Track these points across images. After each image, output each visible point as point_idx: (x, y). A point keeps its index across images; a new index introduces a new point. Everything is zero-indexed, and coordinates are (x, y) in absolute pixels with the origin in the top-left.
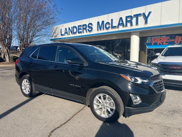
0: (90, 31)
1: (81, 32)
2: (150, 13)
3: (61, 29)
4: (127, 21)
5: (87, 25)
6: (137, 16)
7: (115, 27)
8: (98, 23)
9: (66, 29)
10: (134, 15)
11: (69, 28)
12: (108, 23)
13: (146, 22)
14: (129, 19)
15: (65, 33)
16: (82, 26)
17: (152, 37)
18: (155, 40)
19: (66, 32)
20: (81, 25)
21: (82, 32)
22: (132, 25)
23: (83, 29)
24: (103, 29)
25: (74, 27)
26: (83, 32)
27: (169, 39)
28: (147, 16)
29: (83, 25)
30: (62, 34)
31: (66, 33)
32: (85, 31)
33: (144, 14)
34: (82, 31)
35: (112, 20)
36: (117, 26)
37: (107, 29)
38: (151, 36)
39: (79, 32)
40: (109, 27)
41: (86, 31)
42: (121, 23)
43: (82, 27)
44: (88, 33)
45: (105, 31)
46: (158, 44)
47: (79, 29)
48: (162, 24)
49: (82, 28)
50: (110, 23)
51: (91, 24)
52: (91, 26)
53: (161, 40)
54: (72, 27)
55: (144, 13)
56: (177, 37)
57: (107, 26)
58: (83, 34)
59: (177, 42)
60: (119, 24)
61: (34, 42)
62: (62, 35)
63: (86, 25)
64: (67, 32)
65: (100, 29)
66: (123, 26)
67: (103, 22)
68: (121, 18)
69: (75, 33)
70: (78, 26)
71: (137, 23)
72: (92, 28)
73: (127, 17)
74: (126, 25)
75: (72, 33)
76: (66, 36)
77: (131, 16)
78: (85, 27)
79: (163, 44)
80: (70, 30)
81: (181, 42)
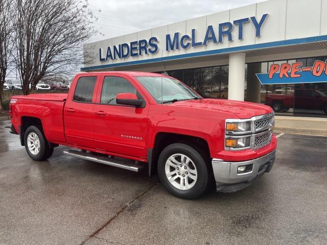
0: (153, 52)
3: (100, 49)
8: (168, 37)
10: (235, 22)
12: (186, 37)
13: (258, 34)
14: (226, 29)
16: (138, 42)
17: (270, 63)
18: (275, 68)
19: (109, 54)
20: (136, 42)
23: (141, 48)
24: (177, 48)
26: (140, 54)
27: (301, 67)
29: (141, 42)
31: (109, 56)
32: (143, 52)
33: (253, 19)
35: (193, 31)
36: (203, 41)
38: (268, 62)
39: (133, 55)
40: (188, 44)
41: (146, 53)
42: (210, 36)
43: (137, 44)
44: (150, 57)
45: (182, 52)
48: (288, 38)
49: (138, 46)
50: (190, 36)
52: (155, 43)
53: (285, 68)
54: (120, 45)
55: (254, 17)
56: (317, 62)
58: (140, 59)
59: (317, 72)
61: (50, 74)
65: (172, 49)
66: (215, 41)
68: (210, 28)
69: (125, 56)
70: (132, 43)
71: (241, 37)
74: (220, 41)
75: (120, 57)
76: (110, 62)
77: (228, 24)
78: (144, 45)
79: (290, 76)
80: (117, 51)
81: (324, 72)
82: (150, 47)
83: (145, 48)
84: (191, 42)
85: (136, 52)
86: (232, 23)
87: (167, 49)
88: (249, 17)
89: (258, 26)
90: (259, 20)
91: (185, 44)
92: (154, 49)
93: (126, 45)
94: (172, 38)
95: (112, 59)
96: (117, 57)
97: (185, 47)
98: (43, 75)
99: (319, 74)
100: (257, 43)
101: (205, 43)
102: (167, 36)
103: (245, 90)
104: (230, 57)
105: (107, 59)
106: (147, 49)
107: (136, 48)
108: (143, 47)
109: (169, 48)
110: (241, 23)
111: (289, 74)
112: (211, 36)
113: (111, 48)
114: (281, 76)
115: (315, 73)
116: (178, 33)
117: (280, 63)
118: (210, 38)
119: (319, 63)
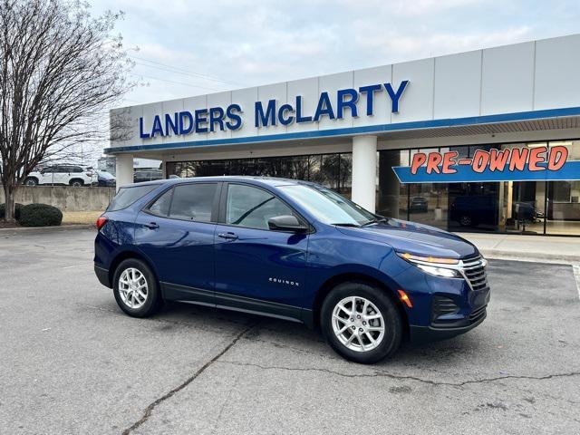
0: (233, 128)
1: (205, 130)
3: (141, 119)
4: (341, 105)
5: (225, 110)
6: (369, 92)
7: (308, 119)
8: (258, 106)
10: (361, 89)
11: (167, 116)
12: (288, 107)
13: (395, 109)
14: (348, 99)
15: (154, 131)
16: (209, 111)
17: (412, 151)
18: (420, 159)
19: (157, 127)
20: (205, 111)
21: (209, 130)
22: (354, 114)
23: (213, 120)
24: (273, 124)
25: (182, 114)
26: (212, 130)
27: (457, 159)
28: (395, 92)
30: (145, 132)
31: (157, 130)
32: (217, 127)
33: (388, 86)
34: (209, 127)
35: (299, 99)
36: (313, 116)
37: (285, 123)
38: (410, 149)
39: (199, 131)
40: (291, 118)
41: (222, 129)
42: (324, 108)
43: (207, 114)
44: (228, 135)
45: (280, 130)
47: (198, 121)
48: (437, 118)
49: (208, 118)
50: (294, 106)
51: (238, 108)
52: (236, 113)
53: (435, 159)
54: (176, 114)
55: (389, 84)
56: (479, 153)
58: (211, 137)
59: (479, 167)
60: (319, 112)
62: (144, 136)
63: (220, 110)
64: (160, 130)
65: (265, 124)
66: (332, 117)
67: (272, 104)
68: (324, 96)
69: (184, 133)
70: (197, 112)
71: (370, 112)
72: (239, 119)
73: (341, 94)
74: (340, 116)
75: (176, 133)
76: (159, 141)
77: (352, 92)
78: (218, 116)
79: (441, 171)
80: (171, 124)
81: (488, 167)
82: (228, 120)
83: (220, 120)
84: (295, 115)
85: (204, 127)
86: (358, 91)
87: (257, 125)
88: (382, 83)
89: (395, 98)
90: (395, 89)
91: (286, 118)
92: (235, 124)
93: (188, 114)
94: (265, 108)
95: (162, 135)
96: (172, 132)
97: (286, 123)
98: (40, 158)
99: (481, 170)
100: (393, 122)
101: (316, 119)
102: (256, 103)
103: (377, 191)
104: (354, 141)
106: (224, 122)
107: (205, 120)
108: (216, 120)
109: (260, 123)
110: (370, 91)
111: (441, 169)
112: (326, 108)
113: (160, 118)
114: (429, 171)
115: (475, 168)
116: (274, 101)
117: (427, 152)
118: (325, 112)
119: (482, 154)
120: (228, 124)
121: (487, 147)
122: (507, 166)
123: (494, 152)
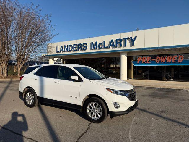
2: (136, 37)
3: (57, 47)
4: (117, 43)
6: (125, 39)
7: (107, 47)
9: (62, 46)
10: (123, 39)
11: (65, 46)
12: (101, 44)
15: (61, 50)
18: (140, 59)
21: (77, 50)
22: (121, 46)
25: (69, 45)
27: (151, 59)
28: (133, 39)
29: (79, 44)
30: (58, 51)
31: (62, 50)
33: (131, 38)
35: (104, 41)
37: (100, 48)
38: (137, 56)
40: (102, 47)
41: (81, 50)
44: (83, 52)
45: (97, 51)
46: (143, 62)
47: (74, 47)
48: (145, 47)
51: (86, 44)
53: (144, 59)
56: (157, 57)
57: (100, 47)
58: (78, 52)
59: (158, 61)
60: (110, 45)
61: (31, 58)
63: (81, 44)
64: (63, 50)
65: (94, 49)
66: (114, 47)
67: (96, 43)
68: (112, 40)
69: (70, 51)
70: (74, 45)
72: (86, 47)
73: (117, 40)
74: (117, 46)
75: (68, 51)
76: (62, 53)
80: (66, 48)
81: (160, 61)
93: (71, 45)
94: (94, 44)
96: (66, 51)
99: (158, 62)
105: (60, 51)
107: (76, 47)
111: (146, 62)
113: (63, 46)
115: (156, 62)
116: (97, 42)
118: (112, 45)
120: (83, 48)
121: (160, 56)
122: (166, 61)
123: (162, 57)
